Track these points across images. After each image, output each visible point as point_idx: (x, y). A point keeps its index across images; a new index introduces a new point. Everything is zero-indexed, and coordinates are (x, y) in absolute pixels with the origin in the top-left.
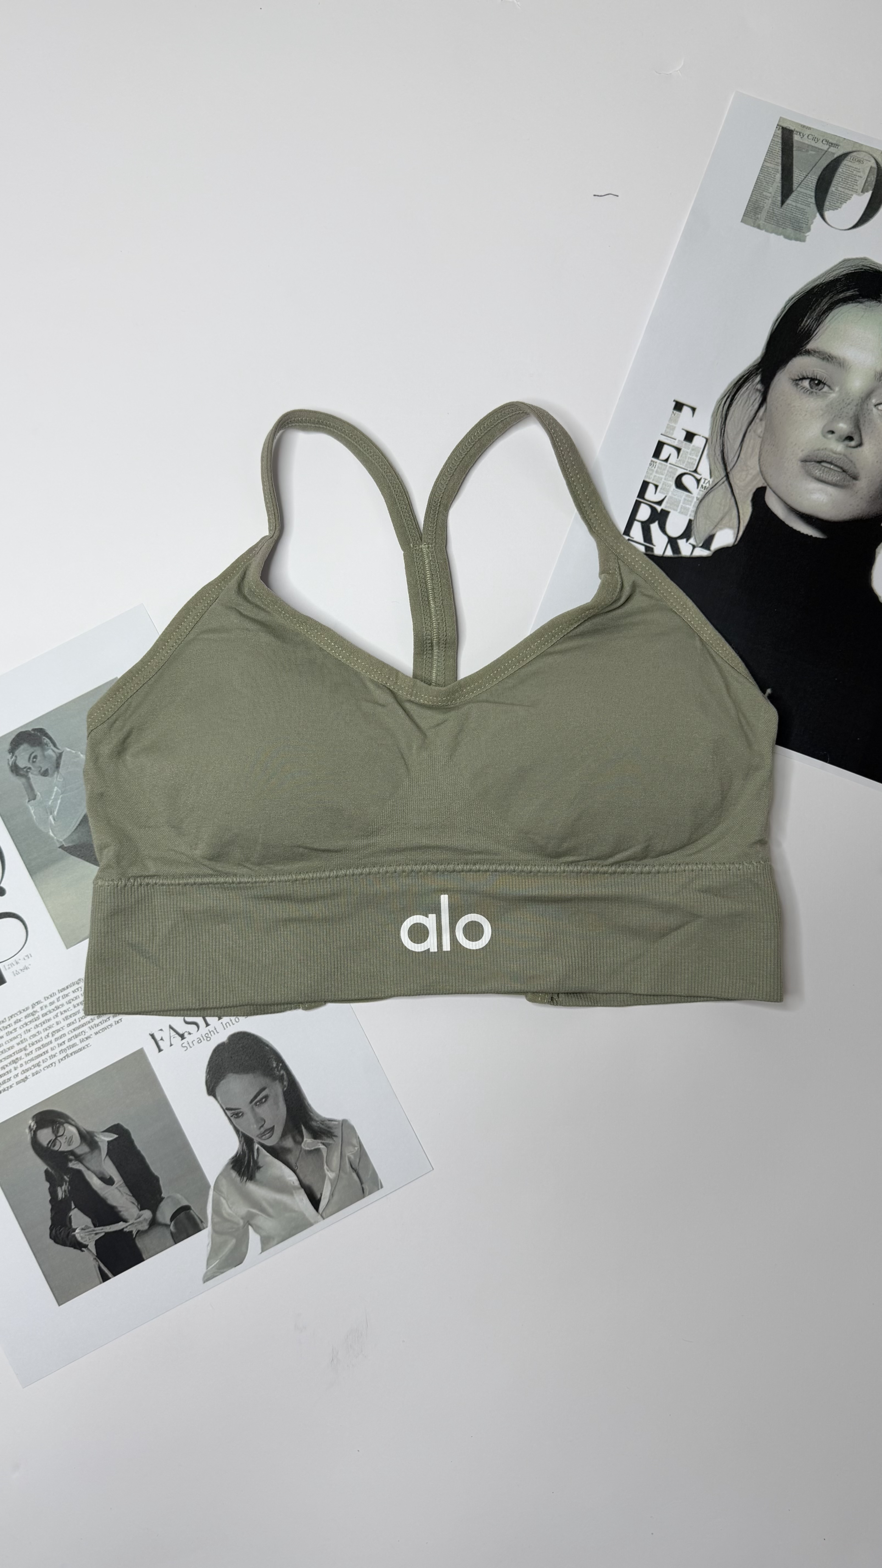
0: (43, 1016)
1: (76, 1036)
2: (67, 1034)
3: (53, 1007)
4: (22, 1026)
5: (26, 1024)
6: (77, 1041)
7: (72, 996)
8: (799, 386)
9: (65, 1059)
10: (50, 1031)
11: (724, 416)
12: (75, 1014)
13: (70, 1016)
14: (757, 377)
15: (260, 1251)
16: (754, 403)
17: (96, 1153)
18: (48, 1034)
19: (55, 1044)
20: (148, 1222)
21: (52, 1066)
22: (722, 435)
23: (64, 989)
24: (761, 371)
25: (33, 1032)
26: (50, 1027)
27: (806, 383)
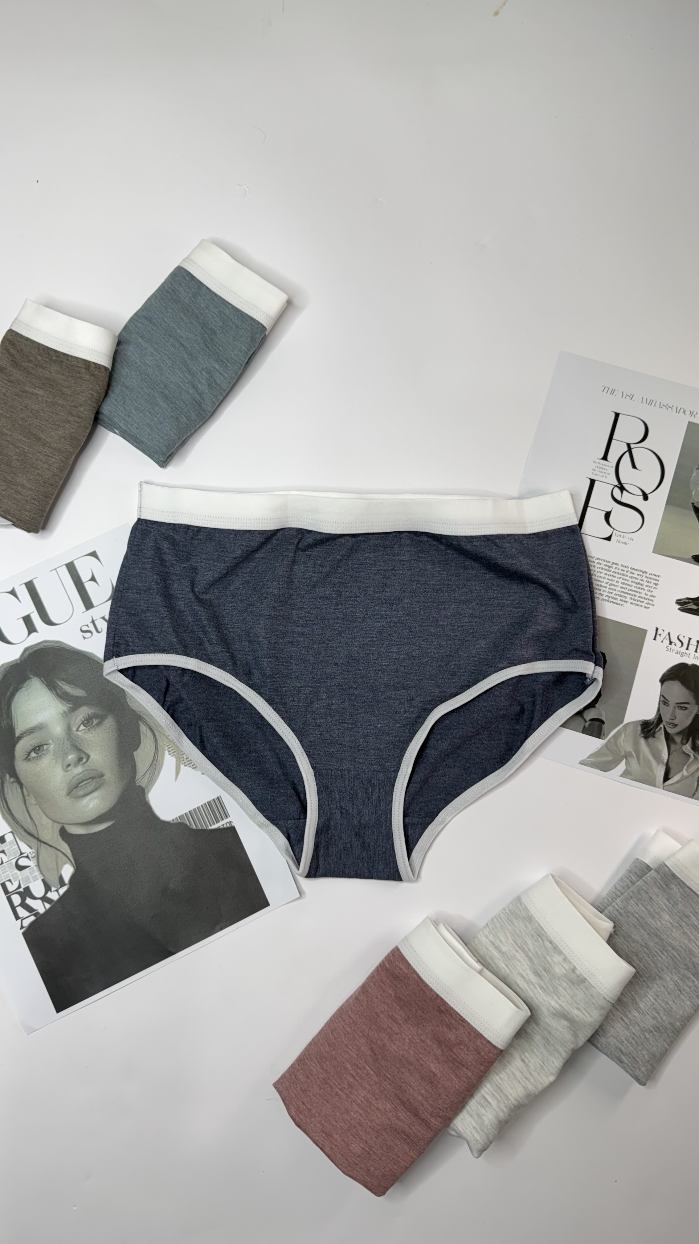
0: (613, 572)
1: (621, 596)
2: (617, 591)
3: (622, 572)
5: (602, 569)
6: (619, 598)
7: (635, 576)
10: (610, 582)
12: (629, 585)
13: (626, 584)
15: (620, 775)
19: (607, 590)
23: (634, 569)
25: (602, 575)
26: (612, 580)
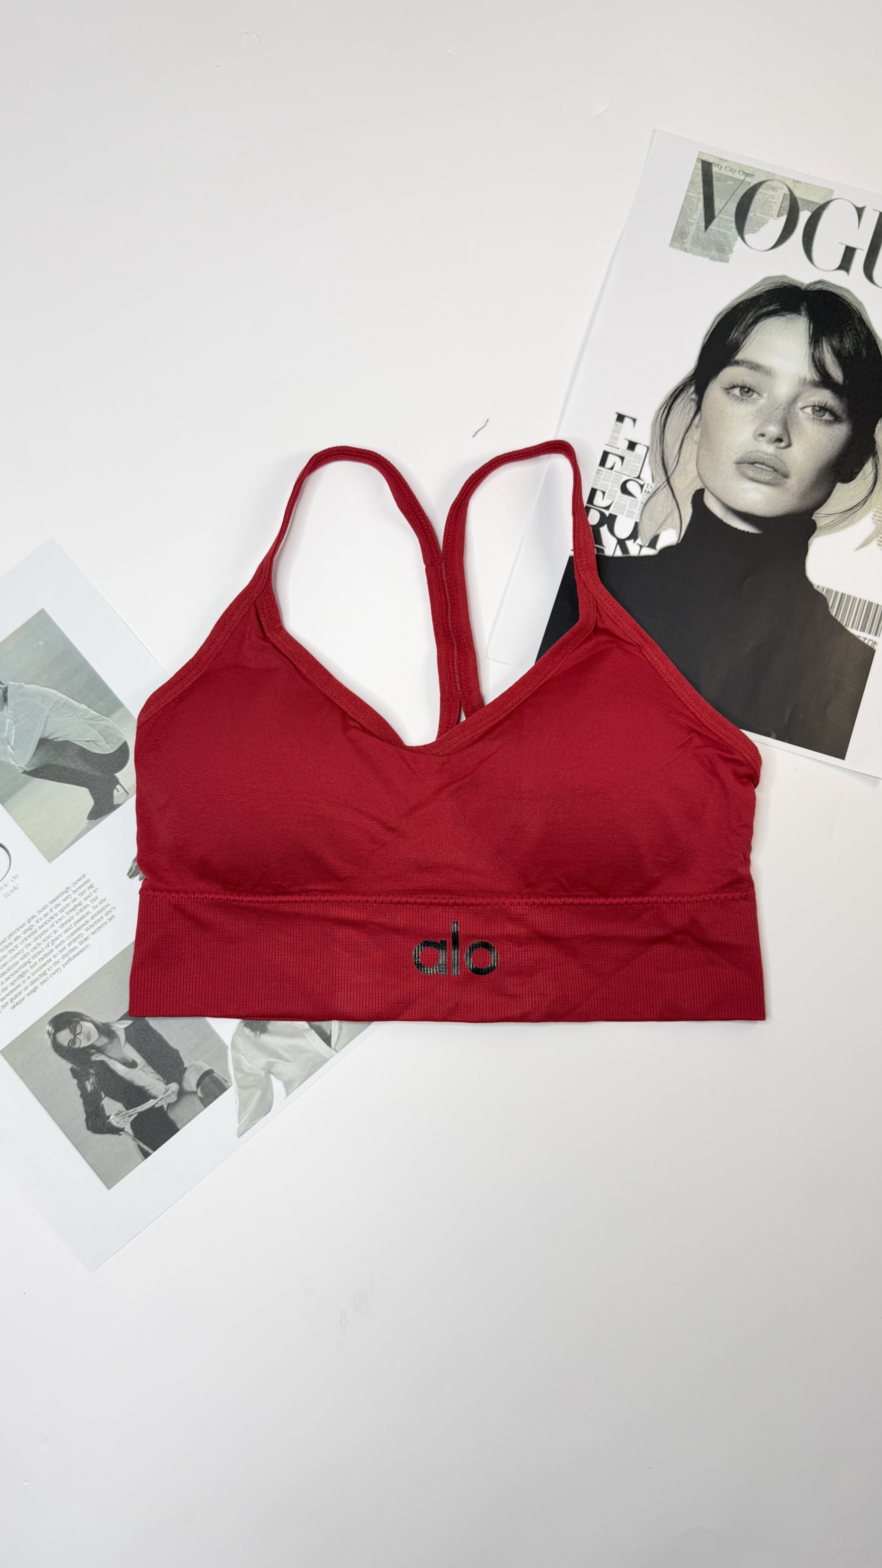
2: (66, 940)
4: (23, 941)
7: (64, 904)
8: (730, 395)
9: (69, 962)
10: (50, 940)
11: (662, 425)
13: (66, 923)
14: (691, 388)
15: (285, 1096)
16: (690, 412)
17: (116, 1040)
18: (48, 943)
19: (56, 951)
20: (176, 1094)
21: (58, 972)
22: (662, 442)
23: (55, 900)
24: (695, 382)
25: (34, 944)
26: (48, 937)
27: (737, 391)
